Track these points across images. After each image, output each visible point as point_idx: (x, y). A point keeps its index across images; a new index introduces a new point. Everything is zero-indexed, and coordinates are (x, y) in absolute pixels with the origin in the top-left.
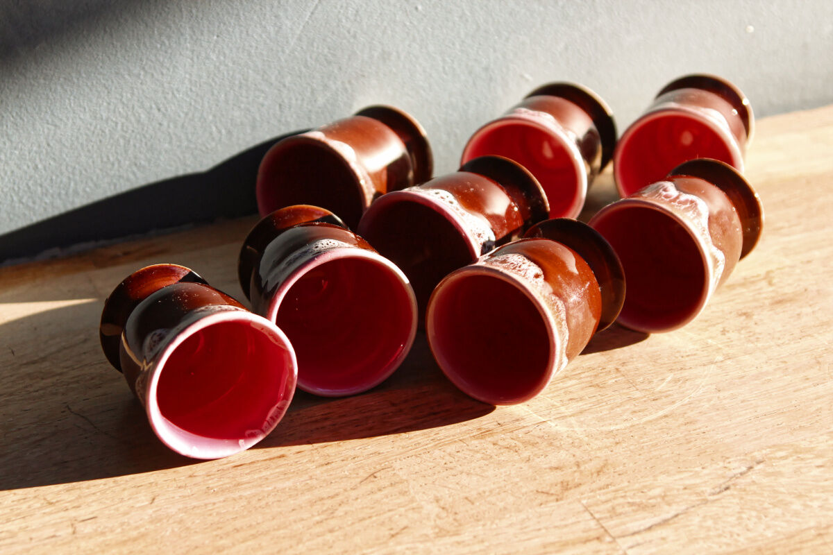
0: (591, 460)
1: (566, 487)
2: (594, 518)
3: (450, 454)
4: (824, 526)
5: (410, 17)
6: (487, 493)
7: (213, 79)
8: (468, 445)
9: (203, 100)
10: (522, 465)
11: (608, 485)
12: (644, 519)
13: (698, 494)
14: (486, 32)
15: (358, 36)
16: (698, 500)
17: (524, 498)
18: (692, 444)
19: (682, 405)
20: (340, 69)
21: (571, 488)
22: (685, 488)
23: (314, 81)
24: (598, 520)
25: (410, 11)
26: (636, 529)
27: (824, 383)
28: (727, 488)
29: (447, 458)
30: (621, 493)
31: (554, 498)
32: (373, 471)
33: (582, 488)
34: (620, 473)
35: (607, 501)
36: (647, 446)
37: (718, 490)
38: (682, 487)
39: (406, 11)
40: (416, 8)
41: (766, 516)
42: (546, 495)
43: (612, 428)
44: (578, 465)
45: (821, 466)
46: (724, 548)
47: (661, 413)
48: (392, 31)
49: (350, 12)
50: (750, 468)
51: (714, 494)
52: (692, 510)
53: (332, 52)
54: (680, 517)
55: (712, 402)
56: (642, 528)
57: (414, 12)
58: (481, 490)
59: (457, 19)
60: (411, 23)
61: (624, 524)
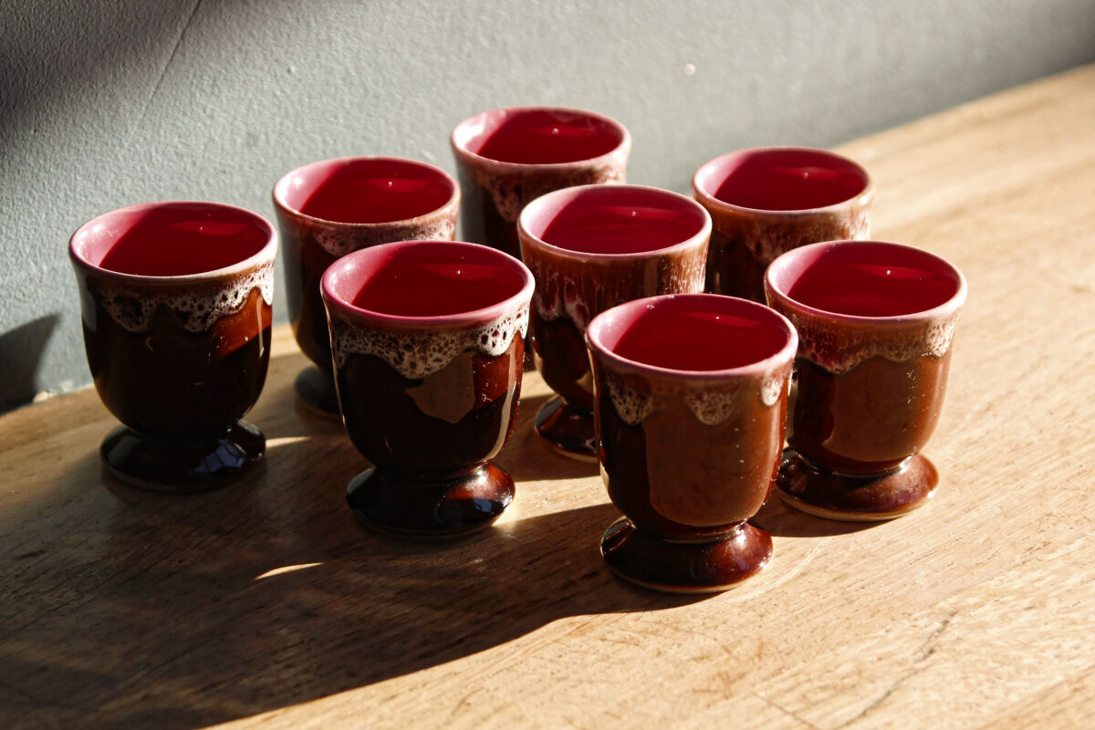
0: (740, 641)
1: (728, 680)
2: (787, 713)
3: (551, 661)
4: (1075, 679)
5: (281, 83)
6: (631, 703)
7: (30, 192)
8: (568, 646)
9: (17, 224)
10: (656, 661)
11: (780, 669)
12: (850, 704)
13: (900, 664)
14: (376, 97)
15: (216, 116)
16: (904, 671)
17: (681, 700)
18: (856, 603)
19: (816, 558)
20: (194, 164)
21: (735, 680)
22: (880, 659)
23: (162, 184)
24: (793, 714)
25: (281, 76)
26: (848, 718)
27: (975, 507)
28: (931, 652)
29: (550, 666)
30: (802, 677)
31: (719, 695)
32: (460, 697)
33: (750, 678)
34: (787, 651)
35: (791, 689)
36: (802, 614)
37: (920, 655)
38: (875, 658)
39: (276, 76)
40: (289, 71)
41: (999, 678)
42: (707, 694)
43: (744, 598)
44: (728, 651)
45: (1031, 608)
46: (969, 724)
47: (795, 571)
48: (259, 105)
49: (205, 82)
50: (946, 622)
51: (919, 661)
52: (905, 683)
53: (183, 141)
54: (894, 694)
55: (852, 549)
56: (854, 715)
57: (287, 76)
58: (620, 699)
59: (340, 82)
60: (282, 91)
61: (827, 714)
